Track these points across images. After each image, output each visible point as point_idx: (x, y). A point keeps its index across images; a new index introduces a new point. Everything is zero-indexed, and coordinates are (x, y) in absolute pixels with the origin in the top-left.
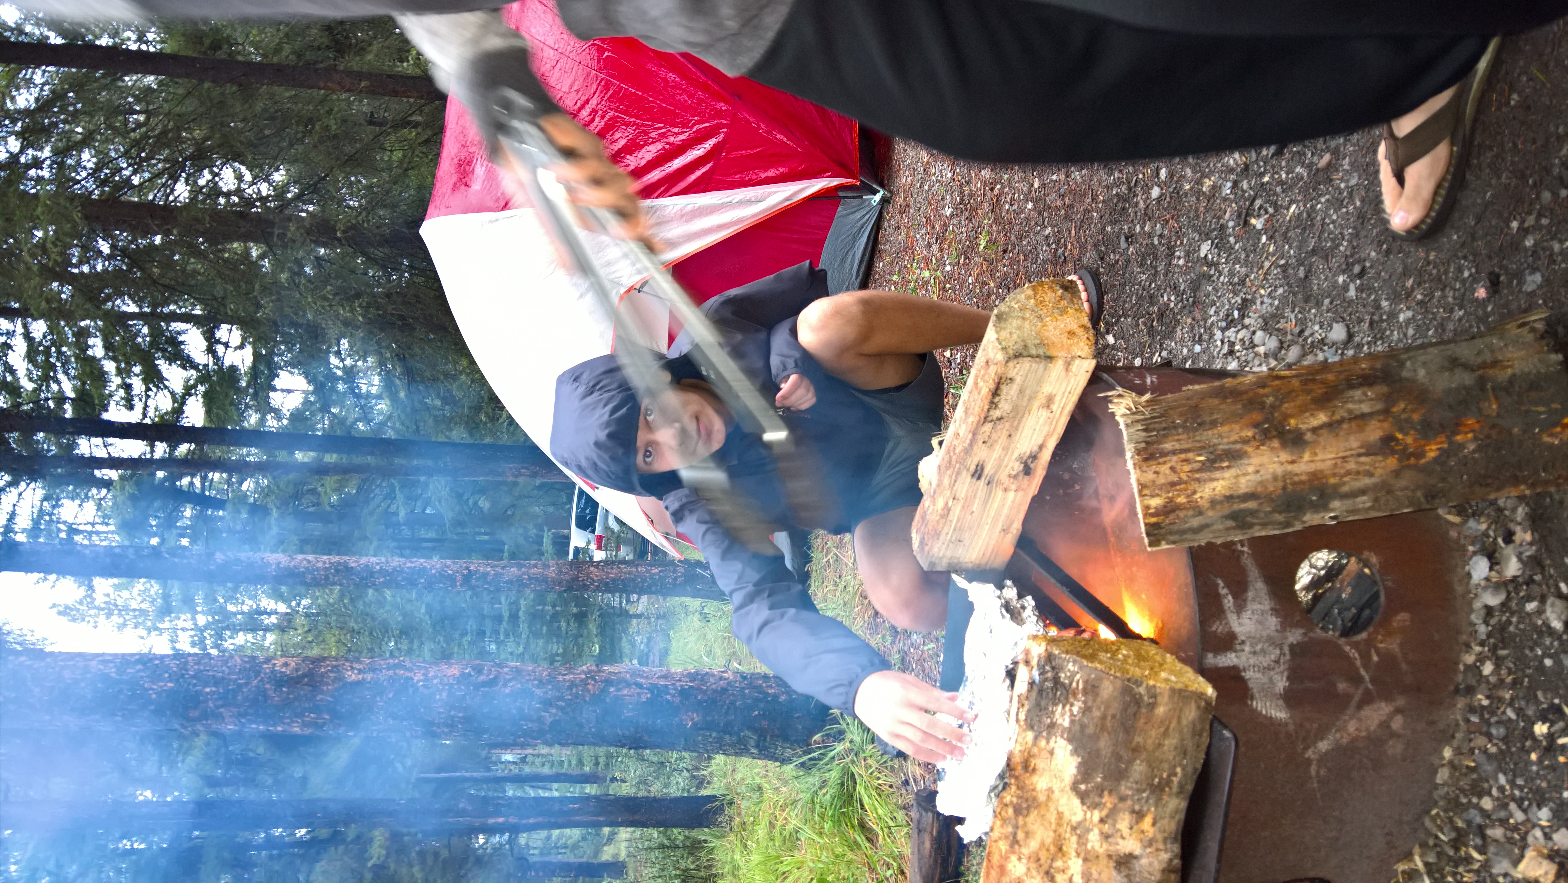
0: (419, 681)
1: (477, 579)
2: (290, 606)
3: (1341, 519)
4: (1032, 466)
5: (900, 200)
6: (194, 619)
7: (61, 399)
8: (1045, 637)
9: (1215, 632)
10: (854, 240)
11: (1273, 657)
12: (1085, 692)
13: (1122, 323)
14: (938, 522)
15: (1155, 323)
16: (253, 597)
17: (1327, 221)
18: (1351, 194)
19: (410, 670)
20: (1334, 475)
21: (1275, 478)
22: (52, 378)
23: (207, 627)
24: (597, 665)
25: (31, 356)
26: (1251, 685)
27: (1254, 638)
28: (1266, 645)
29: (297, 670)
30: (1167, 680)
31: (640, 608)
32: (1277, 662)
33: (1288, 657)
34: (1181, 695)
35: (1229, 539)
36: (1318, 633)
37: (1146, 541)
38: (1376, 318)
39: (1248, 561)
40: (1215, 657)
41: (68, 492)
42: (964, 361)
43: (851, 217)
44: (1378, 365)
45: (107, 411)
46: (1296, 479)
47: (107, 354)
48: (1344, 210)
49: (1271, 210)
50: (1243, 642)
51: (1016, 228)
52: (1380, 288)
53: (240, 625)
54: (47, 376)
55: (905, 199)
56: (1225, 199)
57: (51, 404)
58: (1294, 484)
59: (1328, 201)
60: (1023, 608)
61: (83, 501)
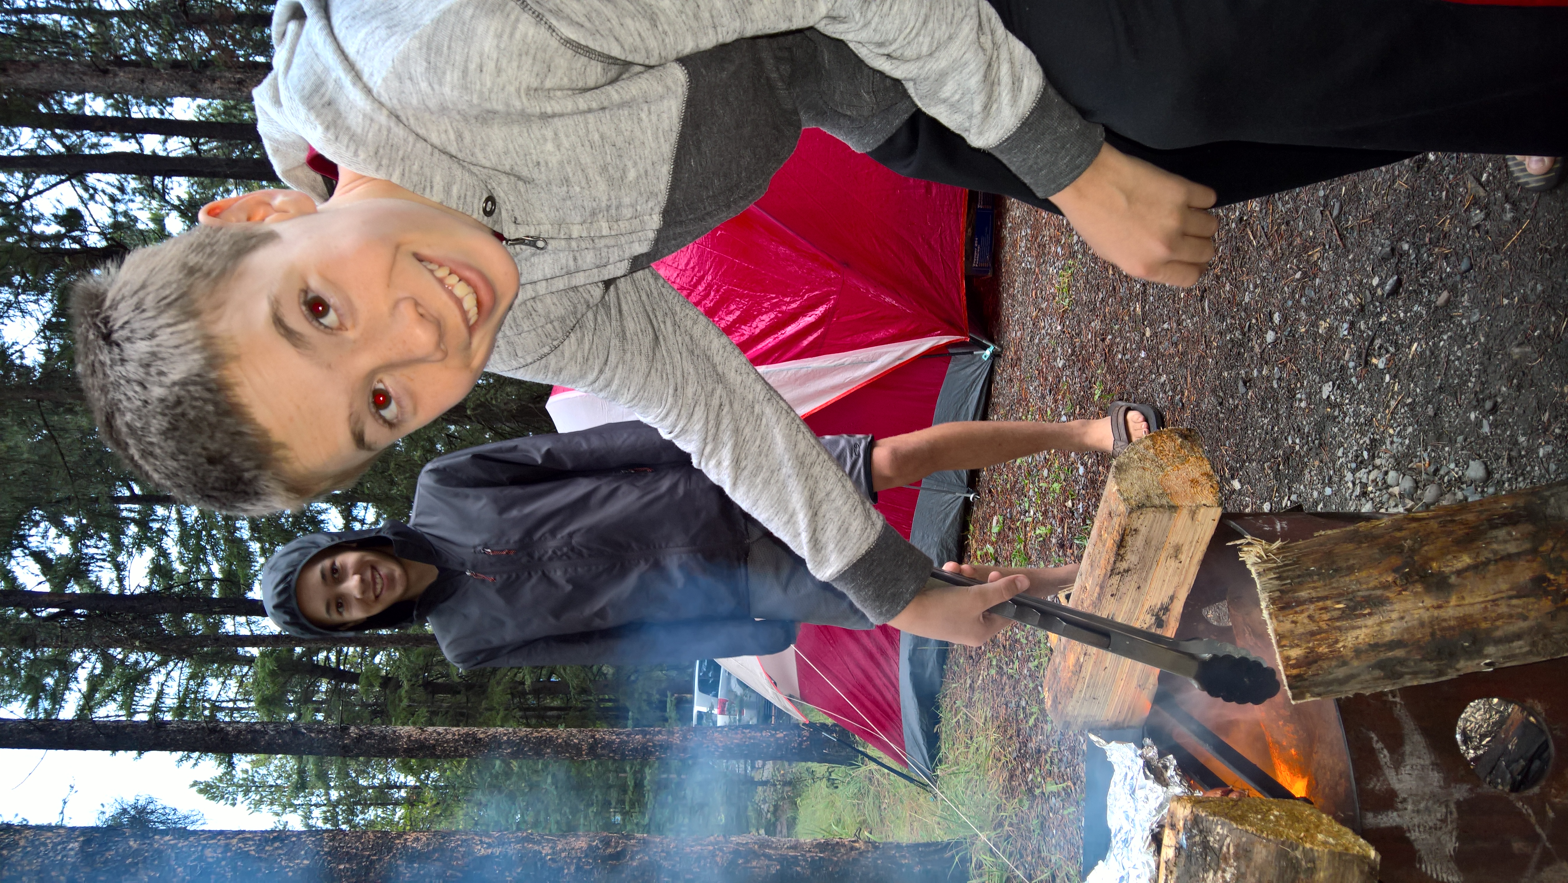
0: (547, 855)
1: (603, 748)
2: (419, 779)
3: (1498, 666)
4: (1164, 618)
5: (1010, 354)
6: (327, 794)
7: (210, 580)
8: (1190, 799)
9: (1373, 790)
10: (967, 394)
11: (1439, 815)
12: (1237, 857)
13: (1247, 467)
14: (1070, 679)
15: (1281, 467)
16: (384, 771)
17: (1452, 358)
18: (1474, 331)
19: (539, 843)
20: (1485, 619)
21: (1422, 624)
22: (202, 560)
23: (339, 802)
24: (724, 836)
25: (182, 541)
26: (1417, 846)
27: (1416, 795)
28: (1430, 803)
29: (428, 845)
30: (1325, 843)
31: (765, 774)
32: (1444, 821)
33: (1455, 815)
34: (1341, 858)
35: (1379, 690)
36: (1486, 788)
37: (1289, 694)
38: (1513, 454)
39: (1401, 712)
40: (1375, 816)
41: (213, 670)
42: (1086, 511)
43: (963, 372)
44: (1521, 503)
45: (251, 590)
46: (1444, 624)
47: (252, 535)
48: (1469, 346)
49: (1392, 350)
50: (1404, 800)
51: (1131, 377)
52: (1515, 424)
53: (370, 799)
54: (197, 558)
55: (1016, 353)
56: (1343, 340)
57: (200, 585)
58: (1443, 629)
59: (1450, 337)
60: (1166, 768)
61: (226, 679)
